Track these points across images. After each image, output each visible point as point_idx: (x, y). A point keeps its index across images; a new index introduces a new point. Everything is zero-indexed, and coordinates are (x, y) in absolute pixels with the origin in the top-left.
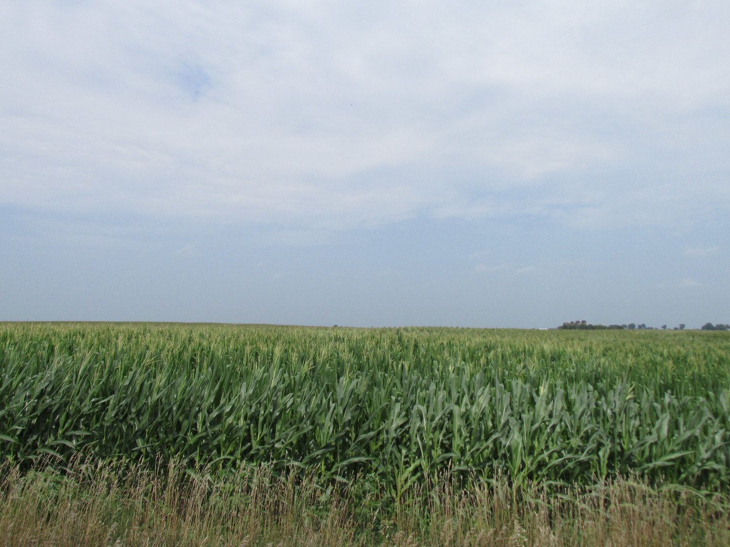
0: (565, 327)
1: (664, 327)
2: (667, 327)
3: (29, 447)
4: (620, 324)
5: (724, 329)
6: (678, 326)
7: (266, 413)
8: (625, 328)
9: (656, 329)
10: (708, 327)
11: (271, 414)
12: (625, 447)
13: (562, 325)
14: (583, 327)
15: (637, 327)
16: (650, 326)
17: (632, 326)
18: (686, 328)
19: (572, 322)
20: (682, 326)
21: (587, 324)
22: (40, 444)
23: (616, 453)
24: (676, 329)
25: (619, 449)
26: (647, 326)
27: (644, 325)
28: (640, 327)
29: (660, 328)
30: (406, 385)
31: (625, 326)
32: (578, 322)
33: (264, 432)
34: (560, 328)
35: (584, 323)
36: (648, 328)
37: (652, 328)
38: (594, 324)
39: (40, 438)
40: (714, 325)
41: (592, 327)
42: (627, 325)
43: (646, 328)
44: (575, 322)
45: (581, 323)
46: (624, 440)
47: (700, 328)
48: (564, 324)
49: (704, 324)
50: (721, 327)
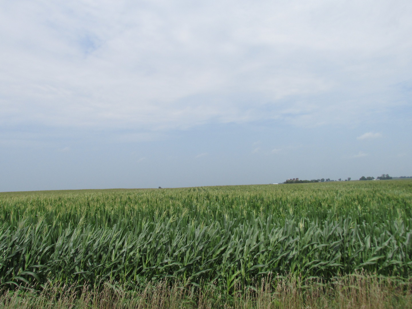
0: (287, 182)
1: (340, 180)
2: (342, 180)
3: (7, 276)
4: (316, 179)
5: (371, 180)
6: (347, 179)
7: (151, 248)
8: (319, 181)
9: (336, 181)
10: (363, 179)
11: (155, 248)
12: (349, 255)
13: (285, 181)
14: (297, 182)
15: (325, 180)
16: (332, 180)
17: (323, 180)
18: (351, 180)
19: (291, 179)
20: (349, 179)
21: (299, 180)
22: (14, 274)
23: (345, 258)
24: (346, 180)
25: (347, 256)
26: (331, 180)
27: (329, 179)
28: (327, 180)
29: (338, 180)
30: (226, 226)
31: (319, 180)
32: (294, 179)
33: (150, 259)
34: (285, 183)
35: (297, 180)
36: (331, 181)
37: (333, 181)
38: (303, 180)
39: (14, 270)
40: (366, 177)
41: (301, 182)
42: (320, 179)
43: (330, 181)
44: (292, 179)
45: (296, 180)
46: (349, 251)
47: (359, 179)
48: (287, 180)
49: (361, 177)
50: (370, 179)
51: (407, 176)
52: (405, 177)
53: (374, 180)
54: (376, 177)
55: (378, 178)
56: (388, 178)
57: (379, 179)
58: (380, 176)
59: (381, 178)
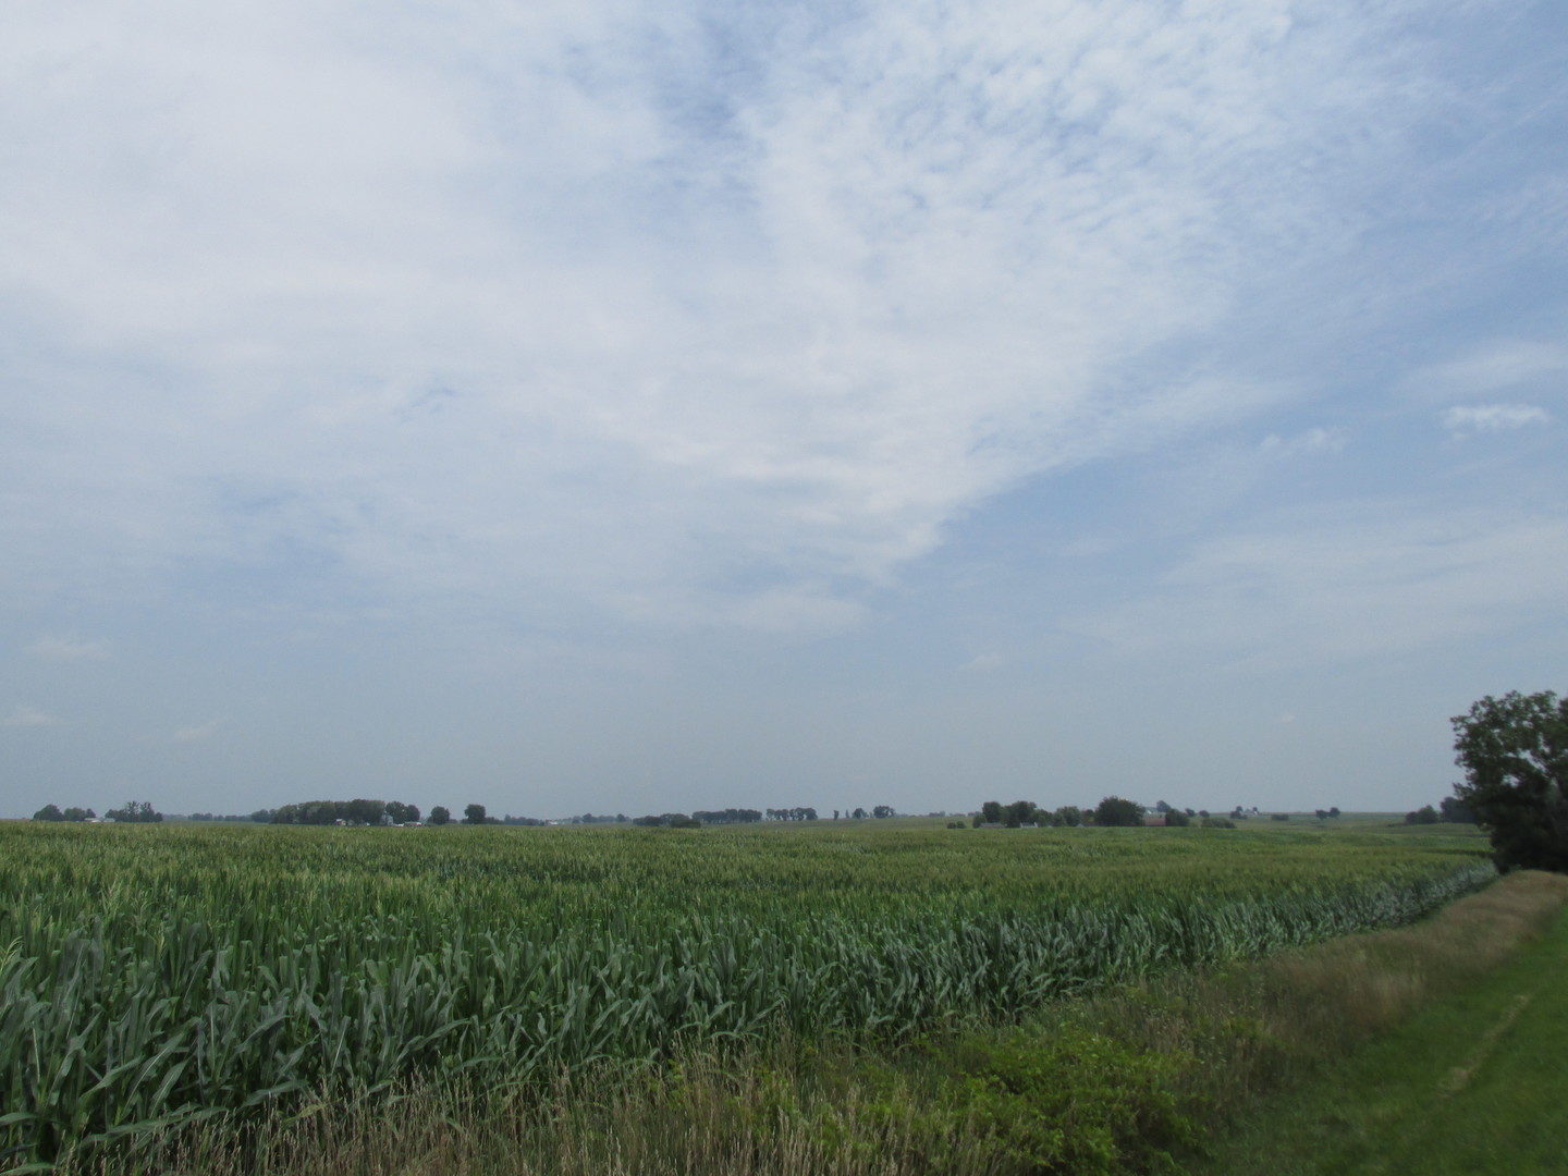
5: (82, 819)
10: (49, 814)
40: (62, 810)
47: (31, 815)
50: (76, 815)
51: (215, 814)
52: (208, 817)
53: (94, 821)
54: (101, 813)
55: (111, 814)
56: (149, 816)
57: (113, 820)
58: (118, 807)
59: (119, 816)
